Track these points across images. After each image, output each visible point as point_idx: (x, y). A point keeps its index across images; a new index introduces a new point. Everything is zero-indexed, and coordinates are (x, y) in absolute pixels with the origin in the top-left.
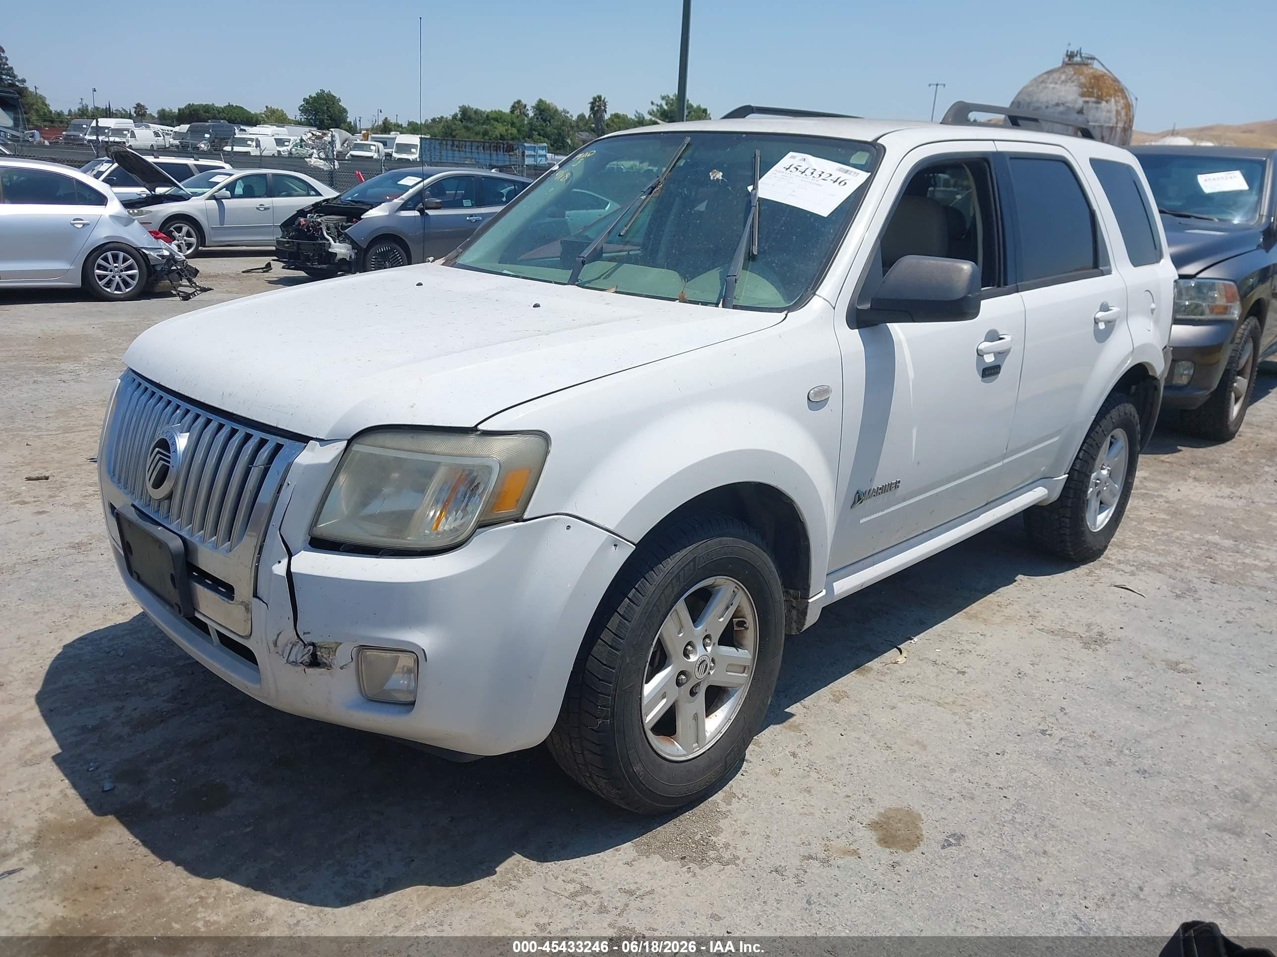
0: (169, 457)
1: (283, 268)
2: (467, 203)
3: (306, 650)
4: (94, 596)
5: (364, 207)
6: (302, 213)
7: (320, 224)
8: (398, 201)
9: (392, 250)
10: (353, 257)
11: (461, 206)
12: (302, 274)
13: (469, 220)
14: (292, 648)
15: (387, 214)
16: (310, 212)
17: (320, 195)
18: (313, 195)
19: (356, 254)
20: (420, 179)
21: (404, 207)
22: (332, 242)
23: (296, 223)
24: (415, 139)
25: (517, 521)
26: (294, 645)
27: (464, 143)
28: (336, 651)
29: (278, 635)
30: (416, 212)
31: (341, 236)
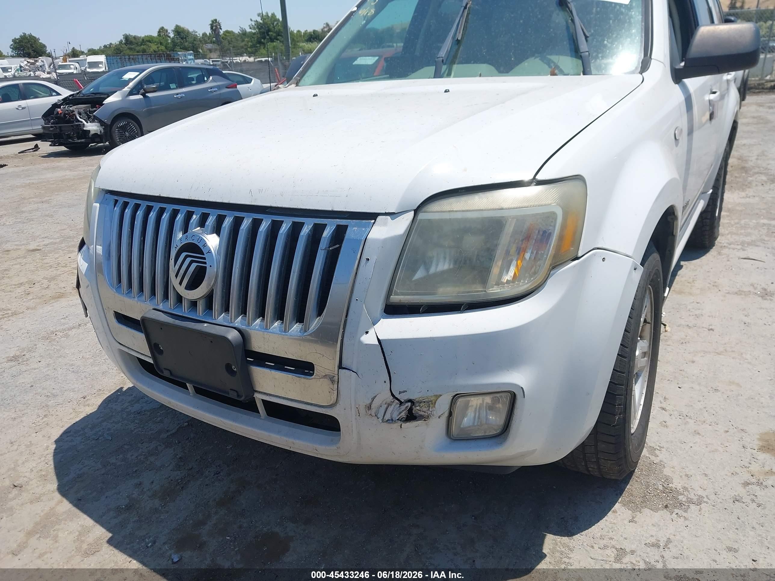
0: (205, 259)
1: (50, 145)
2: (173, 86)
3: (403, 407)
4: (55, 396)
5: (102, 96)
6: (55, 106)
7: (73, 111)
8: (127, 89)
9: (129, 123)
10: (102, 132)
11: (169, 88)
12: (63, 148)
13: (177, 98)
14: (387, 409)
15: (120, 99)
16: (62, 104)
17: (60, 95)
18: (55, 95)
19: (104, 129)
20: (138, 73)
21: (131, 93)
22: (85, 123)
23: (55, 113)
24: (102, 58)
25: (574, 260)
26: (389, 405)
27: (137, 57)
28: (435, 403)
29: (373, 399)
30: (140, 95)
31: (90, 118)
